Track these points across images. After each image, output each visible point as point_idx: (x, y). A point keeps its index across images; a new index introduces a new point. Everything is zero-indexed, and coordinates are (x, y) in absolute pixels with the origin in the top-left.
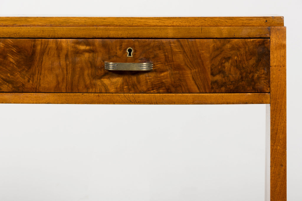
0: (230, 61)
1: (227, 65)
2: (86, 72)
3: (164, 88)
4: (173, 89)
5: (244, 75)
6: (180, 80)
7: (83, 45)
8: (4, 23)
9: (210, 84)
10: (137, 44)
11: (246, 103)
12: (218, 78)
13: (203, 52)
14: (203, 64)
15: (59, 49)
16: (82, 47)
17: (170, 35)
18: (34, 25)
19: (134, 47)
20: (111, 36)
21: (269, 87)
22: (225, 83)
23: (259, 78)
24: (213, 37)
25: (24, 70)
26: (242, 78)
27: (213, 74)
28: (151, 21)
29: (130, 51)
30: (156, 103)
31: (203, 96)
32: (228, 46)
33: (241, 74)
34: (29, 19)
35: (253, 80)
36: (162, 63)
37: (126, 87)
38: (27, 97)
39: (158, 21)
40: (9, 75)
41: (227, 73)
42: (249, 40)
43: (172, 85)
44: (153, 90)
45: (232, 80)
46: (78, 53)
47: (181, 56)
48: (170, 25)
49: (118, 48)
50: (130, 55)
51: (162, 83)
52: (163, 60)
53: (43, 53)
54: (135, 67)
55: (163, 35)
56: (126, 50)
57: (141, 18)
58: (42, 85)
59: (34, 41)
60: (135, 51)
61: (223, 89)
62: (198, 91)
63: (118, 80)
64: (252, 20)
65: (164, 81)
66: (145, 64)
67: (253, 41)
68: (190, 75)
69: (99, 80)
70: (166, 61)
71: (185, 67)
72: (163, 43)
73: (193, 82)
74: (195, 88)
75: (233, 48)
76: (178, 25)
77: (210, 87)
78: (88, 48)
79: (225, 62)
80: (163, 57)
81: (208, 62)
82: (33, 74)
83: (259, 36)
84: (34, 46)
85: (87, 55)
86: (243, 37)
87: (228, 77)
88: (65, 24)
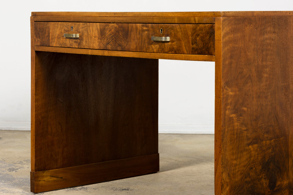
0: (199, 36)
1: (198, 38)
2: (146, 41)
3: (174, 51)
4: (177, 52)
5: (204, 45)
6: (180, 46)
7: (145, 27)
8: (120, 15)
9: (191, 49)
10: (164, 26)
11: (205, 61)
12: (194, 46)
13: (189, 31)
14: (189, 38)
15: (137, 29)
16: (145, 28)
17: (176, 22)
18: (129, 17)
19: (163, 28)
20: (155, 22)
21: (215, 52)
22: (197, 49)
23: (211, 46)
24: (192, 23)
25: (125, 39)
26: (204, 46)
27: (192, 44)
28: (169, 14)
29: (162, 30)
30: (171, 59)
31: (188, 56)
32: (198, 28)
33: (203, 44)
34: (127, 13)
35: (208, 48)
36: (173, 37)
37: (160, 50)
38: (126, 53)
39: (172, 14)
40: (120, 42)
41: (198, 44)
42: (207, 25)
43: (177, 49)
44: (170, 52)
45: (200, 48)
46: (143, 31)
47: (180, 33)
48: (177, 16)
49: (157, 28)
50: (161, 32)
51: (173, 48)
52: (173, 35)
53: (131, 31)
54: (163, 39)
55: (173, 22)
56: (160, 30)
57: (166, 13)
58: (131, 48)
59: (128, 25)
60: (163, 31)
61: (196, 52)
62: (187, 53)
63: (157, 46)
64: (208, 13)
65: (174, 47)
66: (164, 37)
67: (208, 25)
68: (184, 44)
69: (150, 46)
70: (175, 36)
71: (182, 40)
72: (173, 26)
73: (185, 48)
74: (185, 51)
75: (200, 30)
76: (180, 16)
77: (191, 51)
78: (146, 28)
79: (197, 37)
80: (173, 34)
81: (190, 37)
82: (128, 42)
83: (210, 23)
84: (128, 27)
85: (146, 32)
86: (204, 23)
87: (198, 45)
88: (139, 16)
